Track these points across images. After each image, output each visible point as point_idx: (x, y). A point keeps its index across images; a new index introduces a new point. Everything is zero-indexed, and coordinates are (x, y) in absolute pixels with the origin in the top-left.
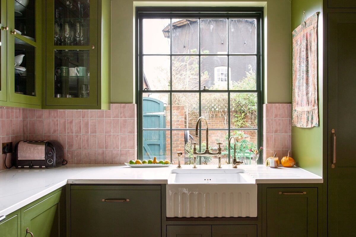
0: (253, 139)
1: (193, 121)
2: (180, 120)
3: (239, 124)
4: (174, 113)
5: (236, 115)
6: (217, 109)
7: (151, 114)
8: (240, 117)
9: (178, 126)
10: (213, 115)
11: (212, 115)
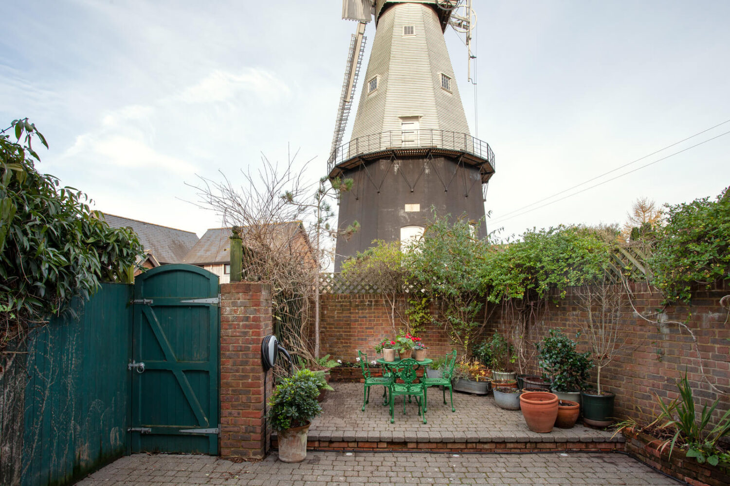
0: (443, 347)
1: (336, 313)
2: (251, 316)
3: (417, 317)
4: (239, 299)
5: (411, 302)
6: (379, 291)
7: (191, 301)
8: (418, 305)
9: (247, 330)
10: (371, 302)
11: (369, 301)
